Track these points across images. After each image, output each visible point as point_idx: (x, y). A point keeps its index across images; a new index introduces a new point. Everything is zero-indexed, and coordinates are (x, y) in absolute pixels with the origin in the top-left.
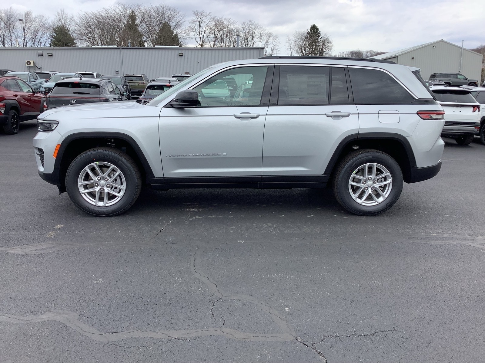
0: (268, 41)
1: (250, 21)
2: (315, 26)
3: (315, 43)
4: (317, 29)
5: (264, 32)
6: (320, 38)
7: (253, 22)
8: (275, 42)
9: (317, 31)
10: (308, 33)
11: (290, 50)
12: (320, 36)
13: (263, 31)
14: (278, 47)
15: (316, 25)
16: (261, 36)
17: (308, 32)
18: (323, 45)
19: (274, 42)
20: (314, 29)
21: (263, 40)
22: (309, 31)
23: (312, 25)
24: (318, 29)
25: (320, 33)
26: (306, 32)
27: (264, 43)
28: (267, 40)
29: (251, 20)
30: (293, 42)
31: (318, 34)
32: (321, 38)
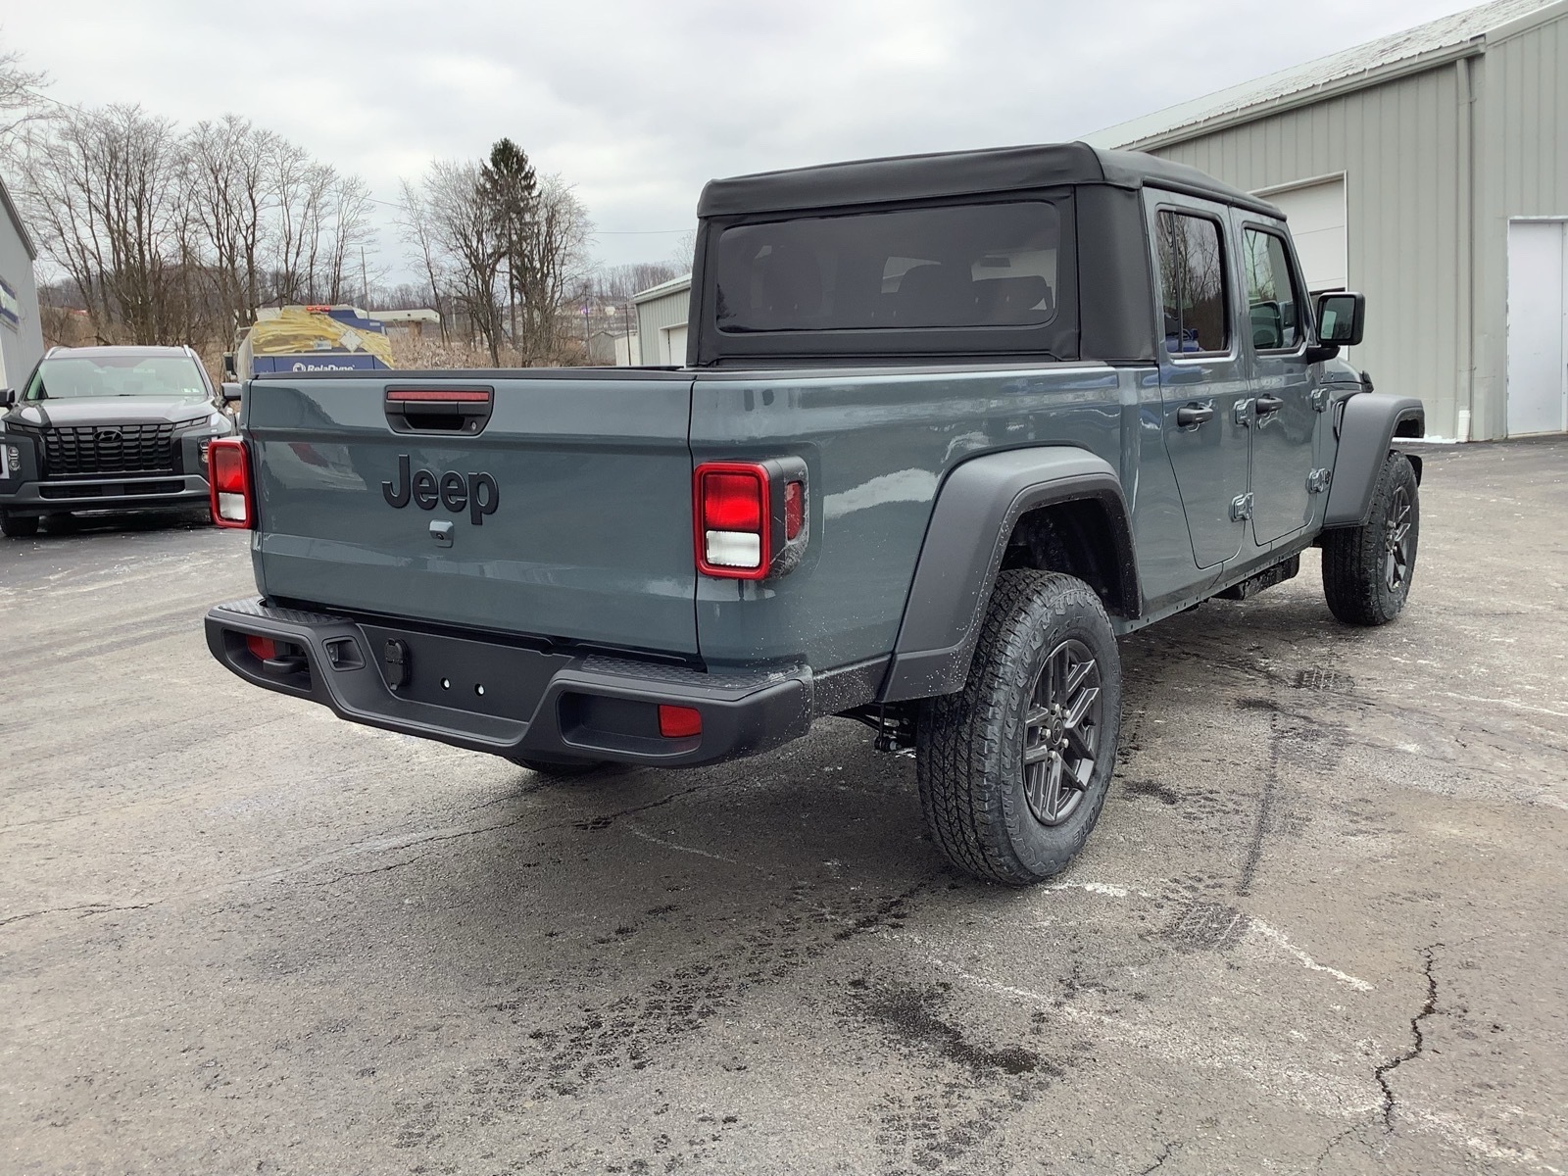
0: (322, 200)
1: (230, 120)
2: (511, 149)
3: (520, 212)
4: (521, 161)
5: (297, 164)
6: (535, 193)
7: (244, 122)
8: (350, 207)
9: (521, 168)
10: (486, 172)
11: (417, 237)
12: (530, 187)
13: (290, 160)
14: (365, 228)
15: (517, 142)
16: (286, 180)
17: (486, 167)
18: (550, 221)
19: (345, 204)
20: (507, 156)
21: (295, 196)
22: (490, 166)
23: (498, 140)
24: (523, 160)
25: (533, 174)
26: (478, 170)
27: (301, 210)
28: (315, 195)
29: (235, 114)
30: (427, 207)
31: (526, 177)
32: (540, 193)
